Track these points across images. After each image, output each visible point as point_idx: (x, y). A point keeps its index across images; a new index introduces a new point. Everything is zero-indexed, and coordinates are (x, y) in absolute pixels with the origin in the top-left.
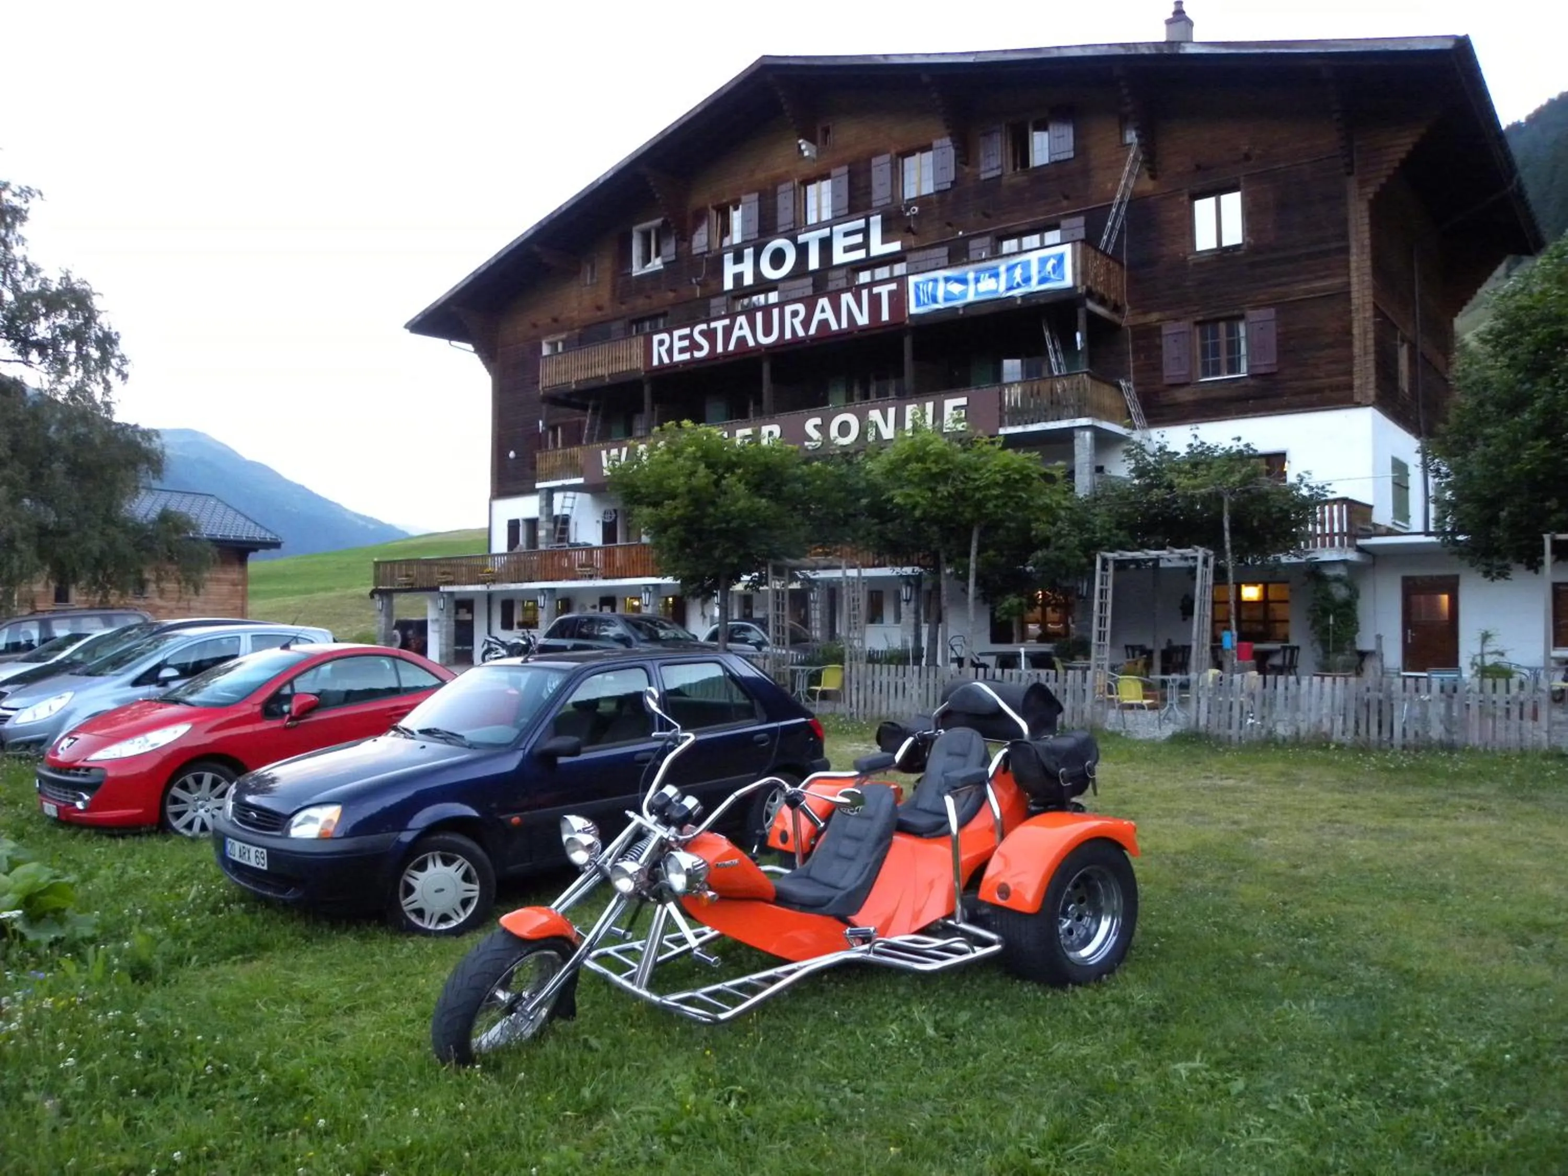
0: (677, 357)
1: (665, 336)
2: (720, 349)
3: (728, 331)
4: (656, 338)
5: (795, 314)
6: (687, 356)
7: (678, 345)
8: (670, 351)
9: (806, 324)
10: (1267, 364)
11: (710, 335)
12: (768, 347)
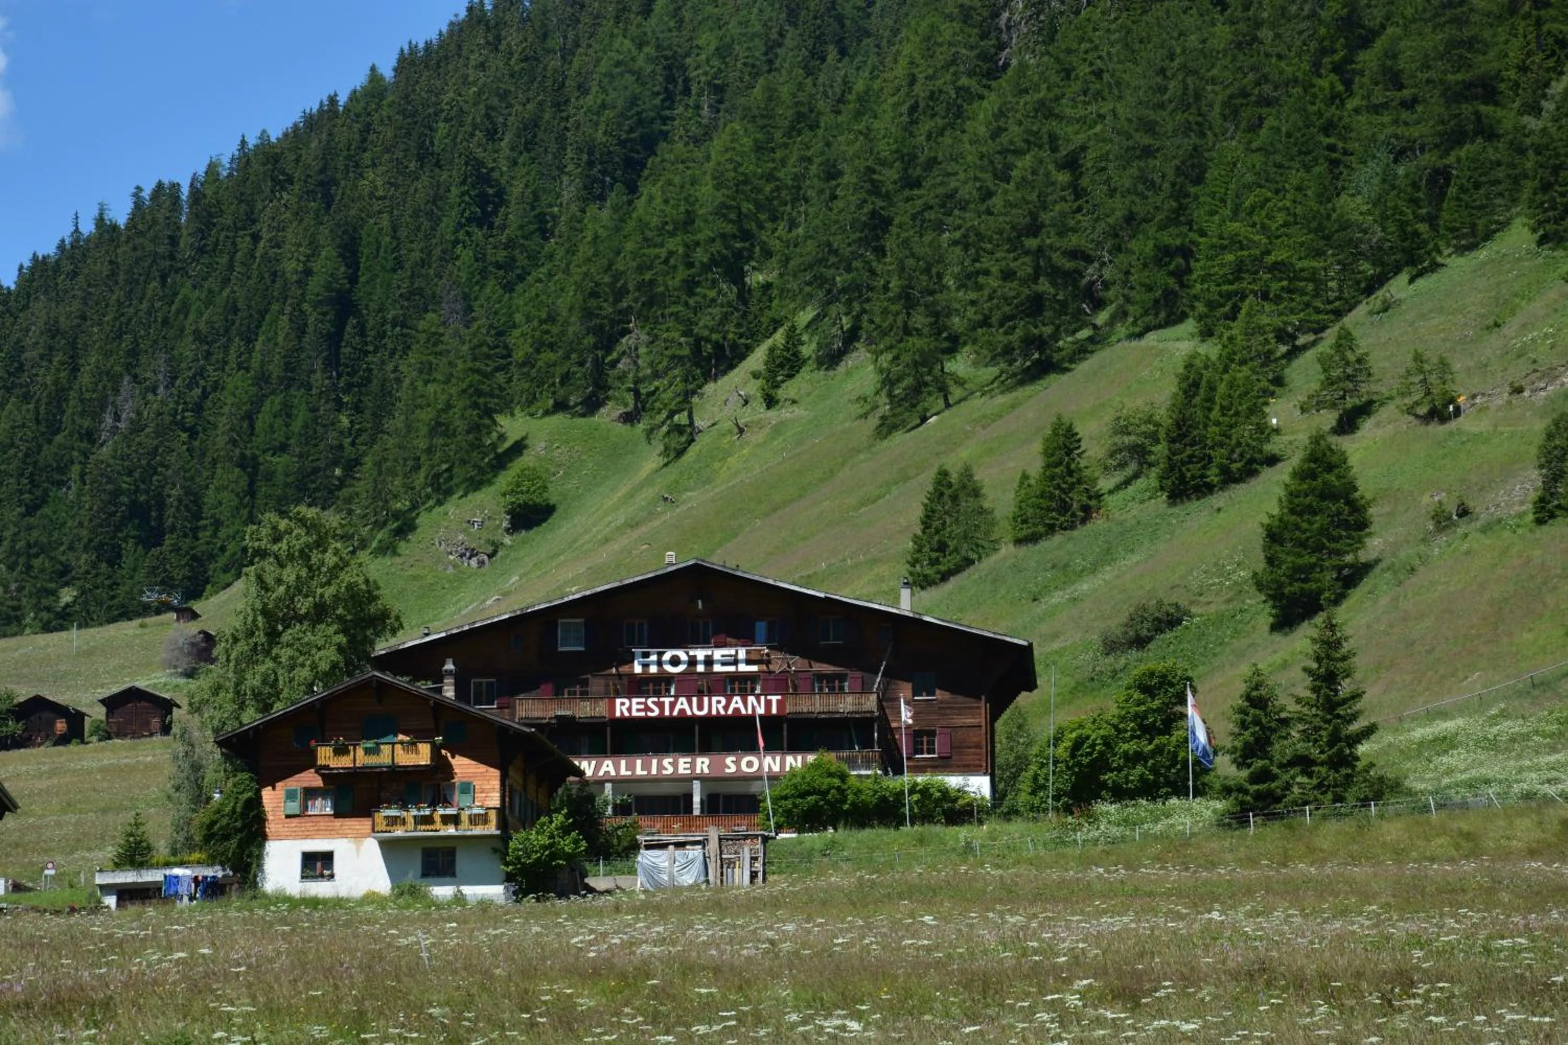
0: (635, 714)
1: (626, 701)
2: (667, 713)
3: (673, 705)
4: (618, 701)
5: (719, 702)
6: (642, 714)
7: (635, 707)
8: (629, 710)
9: (726, 708)
10: (946, 751)
11: (661, 705)
12: (700, 718)
